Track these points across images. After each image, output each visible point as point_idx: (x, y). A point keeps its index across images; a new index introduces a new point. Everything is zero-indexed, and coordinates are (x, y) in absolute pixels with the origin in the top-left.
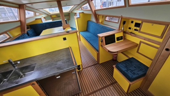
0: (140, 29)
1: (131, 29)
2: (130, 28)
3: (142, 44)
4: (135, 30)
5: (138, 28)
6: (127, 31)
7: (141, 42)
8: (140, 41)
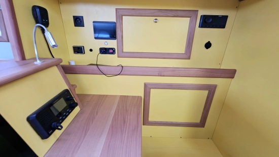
0: (120, 45)
1: (87, 50)
2: (78, 50)
3: (153, 91)
4: (104, 51)
5: (111, 44)
6: (73, 63)
7: (147, 88)
8: (145, 85)
